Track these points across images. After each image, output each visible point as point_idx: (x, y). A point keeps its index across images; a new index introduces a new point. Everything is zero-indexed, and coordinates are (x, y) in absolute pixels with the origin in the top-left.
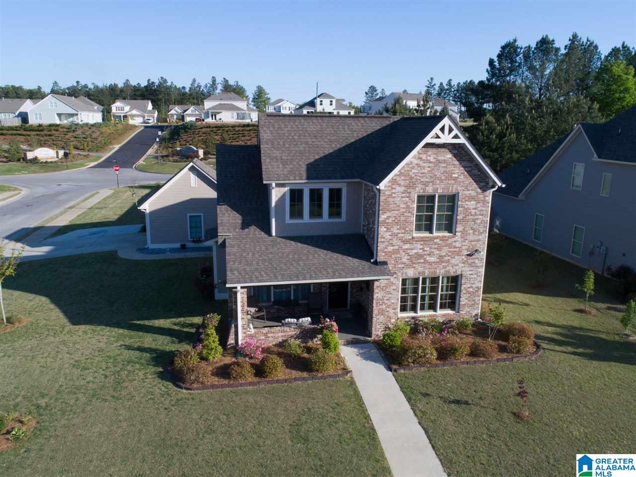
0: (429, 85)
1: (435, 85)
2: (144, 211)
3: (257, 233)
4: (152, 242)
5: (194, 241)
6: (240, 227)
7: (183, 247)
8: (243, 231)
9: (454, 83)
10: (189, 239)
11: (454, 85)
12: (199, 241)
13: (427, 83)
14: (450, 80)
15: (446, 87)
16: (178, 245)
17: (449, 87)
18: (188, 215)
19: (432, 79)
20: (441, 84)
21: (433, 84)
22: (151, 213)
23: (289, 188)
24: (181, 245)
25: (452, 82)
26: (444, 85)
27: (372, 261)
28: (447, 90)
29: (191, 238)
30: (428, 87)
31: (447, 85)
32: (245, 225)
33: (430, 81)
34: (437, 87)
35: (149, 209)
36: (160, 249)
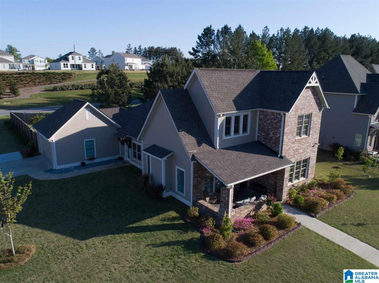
0: (128, 49)
1: (131, 48)
2: (52, 141)
3: (207, 148)
4: (58, 164)
5: (90, 159)
6: (197, 145)
7: (83, 164)
8: (200, 147)
9: (143, 47)
10: (86, 158)
11: (143, 49)
12: (93, 159)
13: (127, 47)
14: (140, 46)
15: (138, 50)
16: (79, 164)
17: (140, 50)
18: (85, 140)
19: (129, 45)
20: (135, 48)
21: (130, 48)
22: (56, 142)
23: (225, 117)
24: (81, 163)
25: (141, 47)
26: (137, 49)
27: (279, 156)
28: (139, 51)
29: (87, 157)
30: (128, 50)
31: (138, 48)
32: (199, 144)
33: (129, 46)
34: (133, 50)
35: (55, 139)
36: (66, 169)
